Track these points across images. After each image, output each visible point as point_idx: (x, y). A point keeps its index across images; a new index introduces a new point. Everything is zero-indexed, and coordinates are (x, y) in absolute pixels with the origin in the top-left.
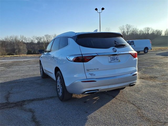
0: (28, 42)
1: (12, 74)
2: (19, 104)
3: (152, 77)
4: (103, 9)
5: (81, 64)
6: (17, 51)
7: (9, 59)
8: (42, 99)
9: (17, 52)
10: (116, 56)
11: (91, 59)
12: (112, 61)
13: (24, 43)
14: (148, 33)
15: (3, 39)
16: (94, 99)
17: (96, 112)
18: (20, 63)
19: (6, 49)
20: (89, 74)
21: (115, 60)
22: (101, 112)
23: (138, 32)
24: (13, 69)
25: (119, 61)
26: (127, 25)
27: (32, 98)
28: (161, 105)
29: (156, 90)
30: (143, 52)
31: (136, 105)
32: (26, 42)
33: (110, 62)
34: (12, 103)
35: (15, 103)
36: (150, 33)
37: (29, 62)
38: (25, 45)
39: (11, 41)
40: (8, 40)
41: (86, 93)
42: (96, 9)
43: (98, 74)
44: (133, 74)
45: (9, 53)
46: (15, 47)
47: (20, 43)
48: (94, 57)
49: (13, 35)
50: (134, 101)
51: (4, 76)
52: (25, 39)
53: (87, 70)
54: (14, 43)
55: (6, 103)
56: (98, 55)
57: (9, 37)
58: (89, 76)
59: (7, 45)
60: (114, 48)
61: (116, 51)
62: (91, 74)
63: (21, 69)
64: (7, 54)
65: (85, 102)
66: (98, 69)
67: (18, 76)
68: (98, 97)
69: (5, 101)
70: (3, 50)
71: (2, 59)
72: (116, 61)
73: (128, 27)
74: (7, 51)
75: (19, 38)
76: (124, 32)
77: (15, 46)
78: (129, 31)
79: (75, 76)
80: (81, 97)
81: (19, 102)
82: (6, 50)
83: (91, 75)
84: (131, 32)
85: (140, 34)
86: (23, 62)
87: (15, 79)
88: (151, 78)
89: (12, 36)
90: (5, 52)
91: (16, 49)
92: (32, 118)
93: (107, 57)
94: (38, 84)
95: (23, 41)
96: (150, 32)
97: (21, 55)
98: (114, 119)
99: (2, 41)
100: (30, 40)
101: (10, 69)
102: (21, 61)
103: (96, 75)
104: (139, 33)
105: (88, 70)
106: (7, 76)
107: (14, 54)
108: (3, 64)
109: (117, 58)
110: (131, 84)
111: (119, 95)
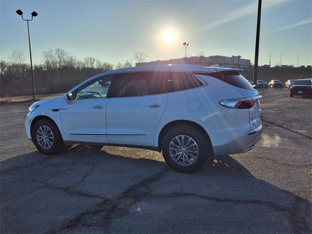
4: (34, 14)
14: (93, 68)
36: (95, 68)
42: (19, 12)
73: (60, 54)
96: (95, 66)
104: (77, 66)
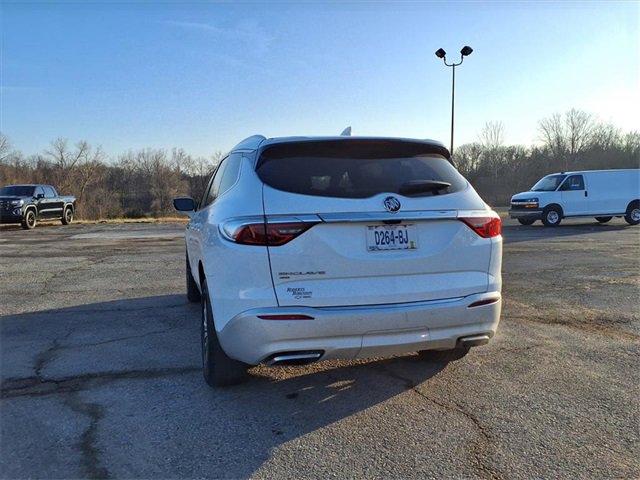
0: (197, 173)
1: (98, 283)
2: (68, 386)
3: (607, 321)
4: (466, 51)
5: (260, 250)
6: (156, 203)
7: (116, 231)
8: (150, 374)
9: (156, 208)
10: (400, 228)
11: (295, 235)
12: (380, 246)
13: (185, 177)
15: (117, 161)
16: (333, 388)
17: (313, 435)
18: (146, 246)
19: (124, 195)
20: (289, 290)
21: (393, 240)
22: (332, 438)
23: (621, 141)
24: (112, 266)
25: (409, 245)
26: (573, 111)
27: (119, 368)
28: (586, 431)
29: (596, 372)
30: (622, 221)
31: (483, 423)
32: (190, 173)
33: (373, 249)
34: (46, 381)
35: (57, 382)
37: (174, 245)
38: (186, 184)
39: (140, 170)
40: (131, 165)
41: (277, 359)
42: (441, 53)
43: (322, 293)
44: (476, 300)
45: (131, 210)
46: (153, 191)
47: (170, 176)
48: (308, 226)
49: (149, 149)
50: (483, 408)
51: (72, 288)
52: (189, 162)
53: (281, 274)
54: (149, 177)
55: (31, 378)
56: (322, 220)
57: (136, 156)
58: (288, 299)
59: (126, 182)
60: (391, 198)
61: (396, 209)
62: (295, 291)
63: (137, 267)
64: (123, 213)
65: (292, 396)
66: (323, 273)
67: (111, 291)
68: (346, 382)
69: (29, 373)
70: (114, 199)
71: (92, 232)
72: (399, 245)
73: (576, 121)
74: (125, 202)
75: (168, 160)
76: (559, 139)
77: (151, 187)
78: (580, 134)
79: (242, 295)
80: (288, 376)
81: (72, 378)
82: (121, 201)
83: (294, 293)
84: (589, 140)
85: (628, 147)
86: (154, 243)
87: (99, 298)
88: (602, 323)
89: (146, 152)
90: (118, 205)
91: (155, 199)
92: (84, 436)
93: (362, 229)
94: (164, 321)
95: (182, 169)
97: (160, 219)
98: (366, 468)
99: (111, 168)
100: (204, 165)
101: (101, 265)
102: (152, 240)
103: (313, 296)
104: (624, 143)
105: (284, 275)
106: (79, 287)
107: (147, 214)
108: (89, 248)
109: (404, 237)
110: (465, 340)
111: (433, 381)
